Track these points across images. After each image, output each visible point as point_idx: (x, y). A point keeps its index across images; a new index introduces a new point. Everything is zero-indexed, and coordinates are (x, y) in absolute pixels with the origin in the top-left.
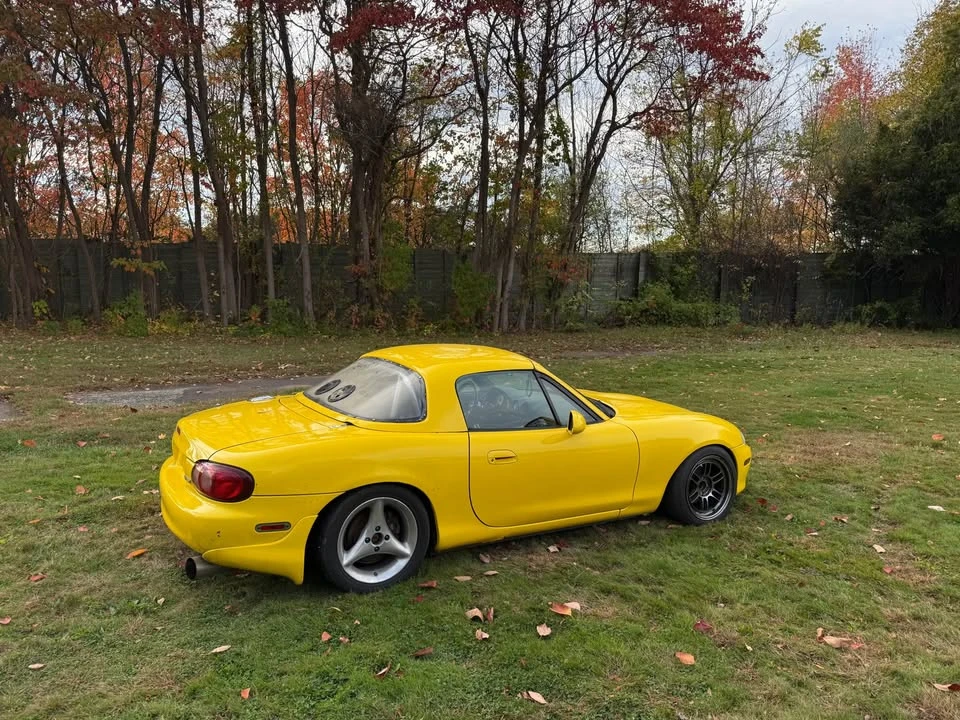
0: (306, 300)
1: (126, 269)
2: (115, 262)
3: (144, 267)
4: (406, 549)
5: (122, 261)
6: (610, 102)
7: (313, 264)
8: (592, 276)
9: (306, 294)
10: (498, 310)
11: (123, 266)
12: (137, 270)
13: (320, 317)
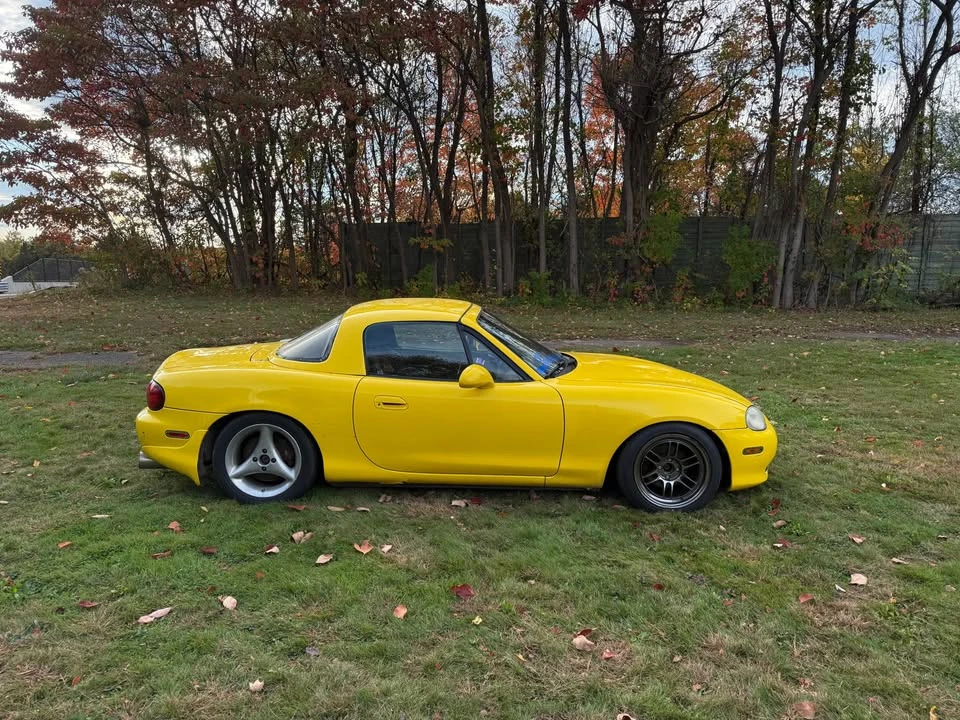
0: (571, 273)
1: (422, 246)
2: (412, 241)
3: (436, 245)
4: (292, 474)
5: (417, 240)
6: (944, 27)
7: (579, 238)
8: (930, 243)
9: (572, 266)
10: (779, 283)
11: (419, 244)
12: (431, 246)
13: (584, 291)
